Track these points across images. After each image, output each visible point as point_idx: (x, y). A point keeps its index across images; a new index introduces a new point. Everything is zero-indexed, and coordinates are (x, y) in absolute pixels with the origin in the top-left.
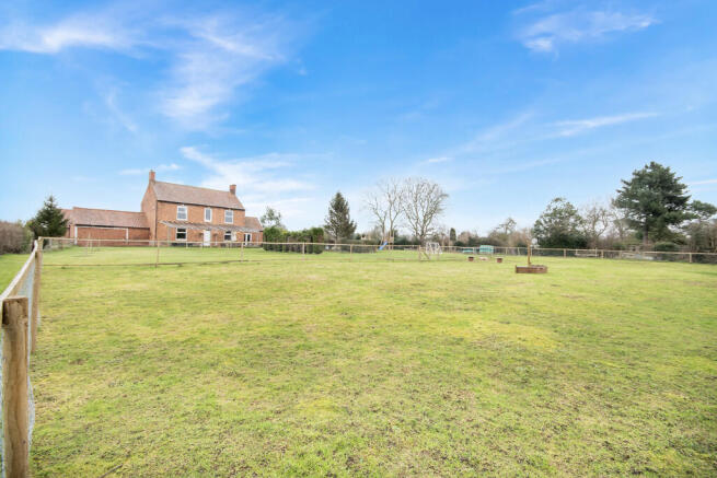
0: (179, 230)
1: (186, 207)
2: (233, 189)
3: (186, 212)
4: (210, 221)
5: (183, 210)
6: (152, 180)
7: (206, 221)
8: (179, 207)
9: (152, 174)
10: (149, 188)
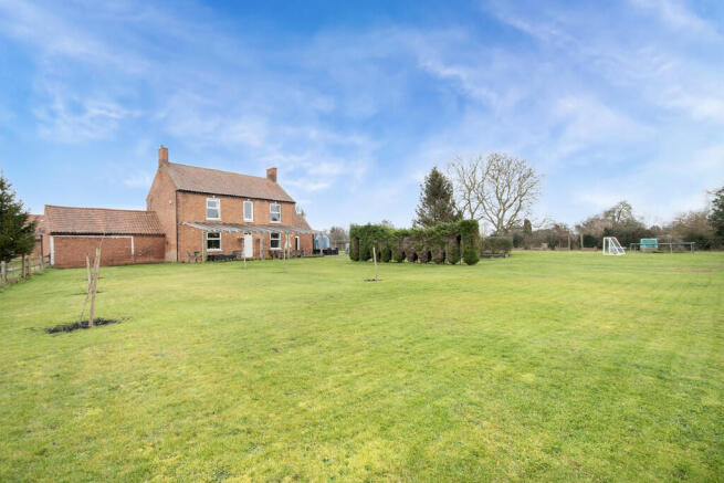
0: (211, 235)
1: (217, 201)
2: (272, 175)
3: (218, 207)
4: (251, 220)
5: (213, 204)
6: (164, 162)
7: (246, 220)
8: (208, 199)
9: (164, 151)
10: (160, 172)
